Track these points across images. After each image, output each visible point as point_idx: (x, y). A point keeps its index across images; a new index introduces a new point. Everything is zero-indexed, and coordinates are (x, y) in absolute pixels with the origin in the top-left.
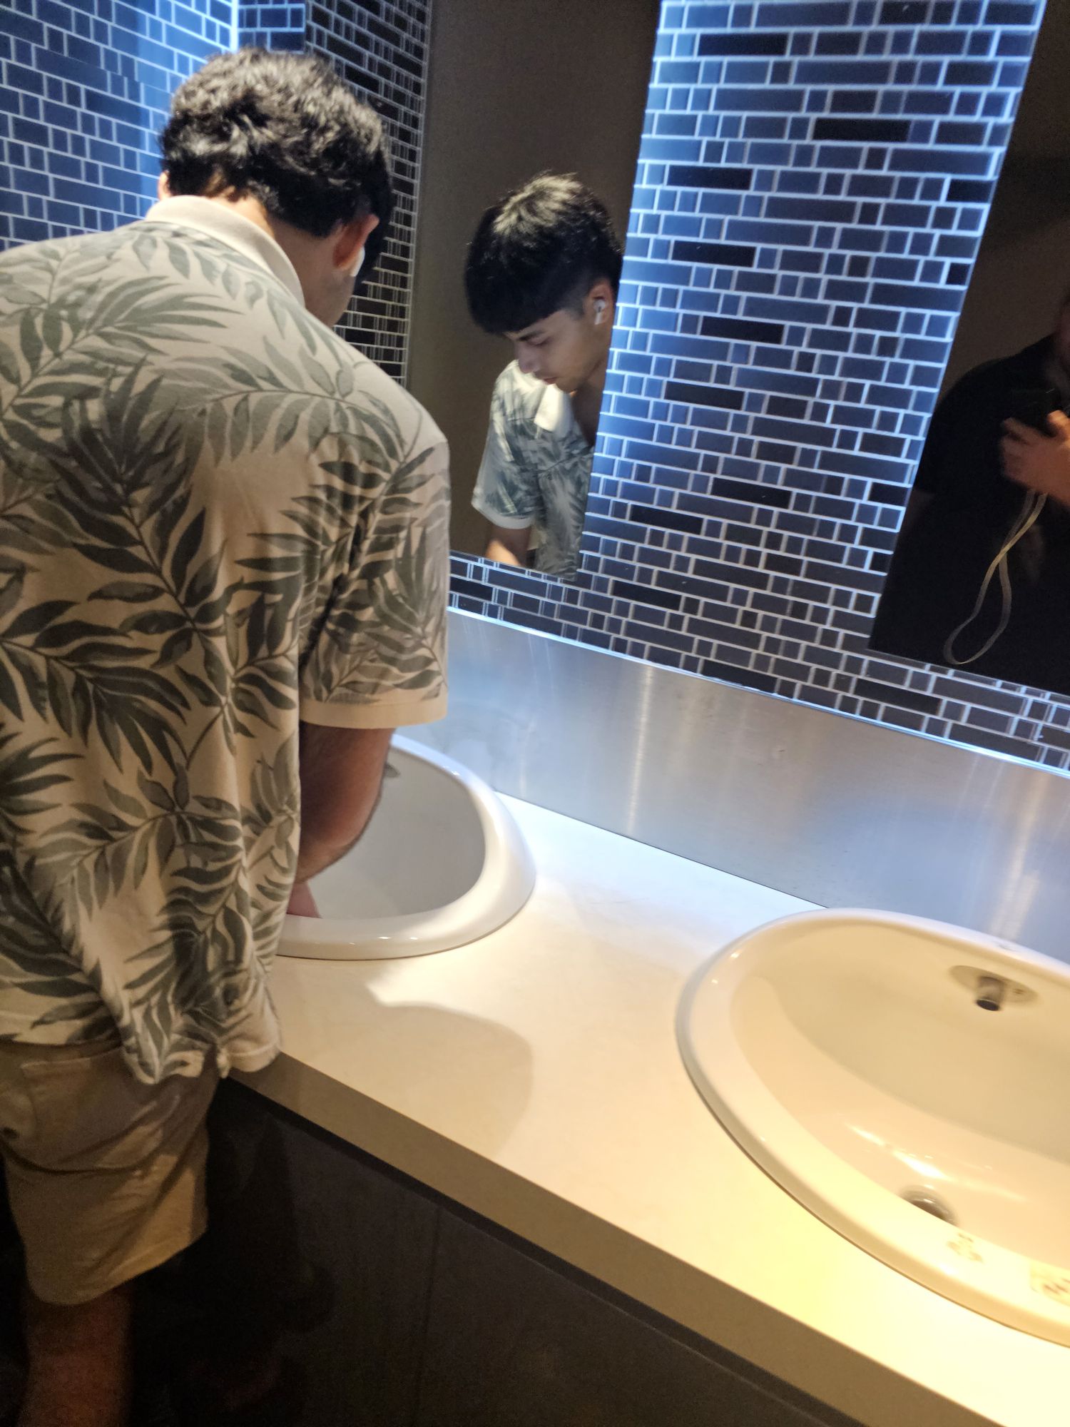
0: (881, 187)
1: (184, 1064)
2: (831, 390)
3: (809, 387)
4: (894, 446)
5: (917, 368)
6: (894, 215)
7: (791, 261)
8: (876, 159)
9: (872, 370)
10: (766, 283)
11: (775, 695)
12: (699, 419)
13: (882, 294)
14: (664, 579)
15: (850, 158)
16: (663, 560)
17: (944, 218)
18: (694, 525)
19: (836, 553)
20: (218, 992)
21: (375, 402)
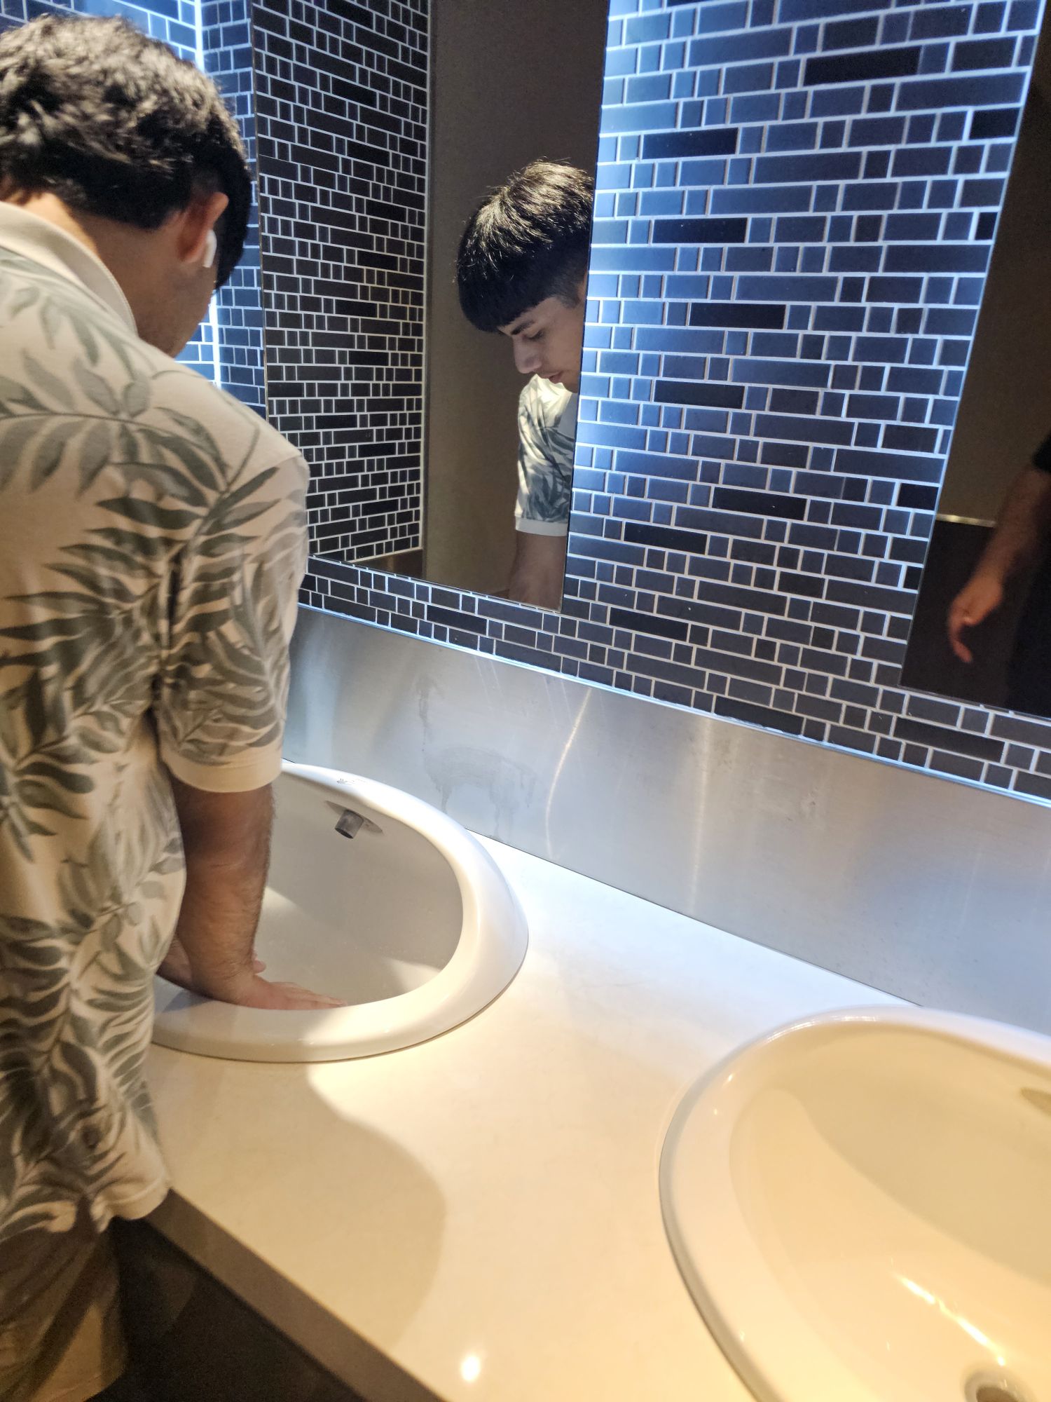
0: (890, 131)
1: (48, 1217)
2: (845, 376)
3: (818, 375)
4: (925, 440)
5: (947, 344)
6: (907, 163)
7: (788, 230)
8: (880, 99)
9: (893, 350)
10: (761, 259)
11: (801, 737)
12: (696, 421)
13: (898, 259)
14: (666, 605)
15: (850, 102)
16: (665, 584)
17: (969, 160)
18: (696, 543)
19: (863, 570)
20: (73, 1136)
21: (180, 420)
